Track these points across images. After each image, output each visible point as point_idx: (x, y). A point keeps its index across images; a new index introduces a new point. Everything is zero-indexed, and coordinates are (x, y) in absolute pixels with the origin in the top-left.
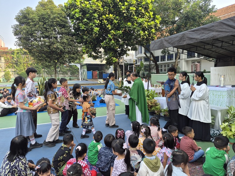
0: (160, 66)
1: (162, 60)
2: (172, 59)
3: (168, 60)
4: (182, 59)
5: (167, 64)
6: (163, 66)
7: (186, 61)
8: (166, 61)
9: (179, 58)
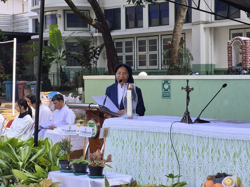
0: (124, 44)
1: (132, 23)
2: (164, 19)
3: (150, 25)
4: (198, 23)
5: (147, 40)
6: (135, 47)
7: (211, 28)
8: (146, 28)
9: (188, 20)
